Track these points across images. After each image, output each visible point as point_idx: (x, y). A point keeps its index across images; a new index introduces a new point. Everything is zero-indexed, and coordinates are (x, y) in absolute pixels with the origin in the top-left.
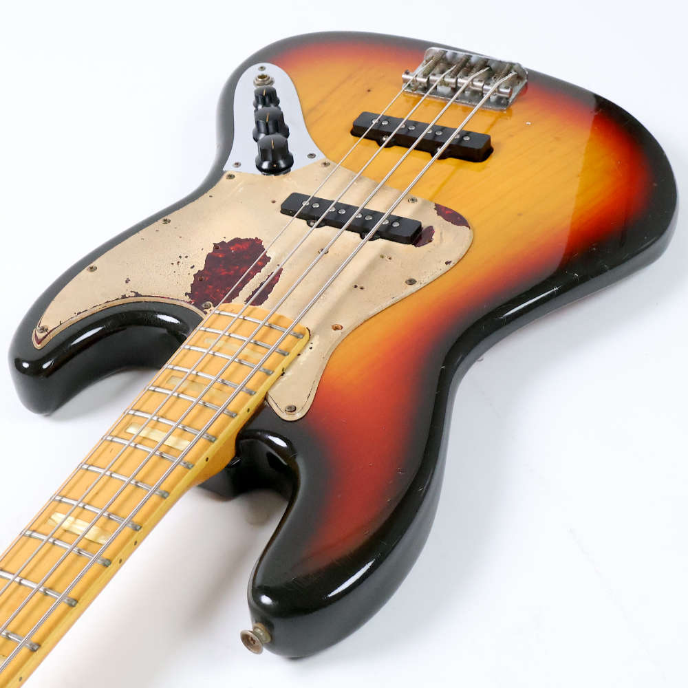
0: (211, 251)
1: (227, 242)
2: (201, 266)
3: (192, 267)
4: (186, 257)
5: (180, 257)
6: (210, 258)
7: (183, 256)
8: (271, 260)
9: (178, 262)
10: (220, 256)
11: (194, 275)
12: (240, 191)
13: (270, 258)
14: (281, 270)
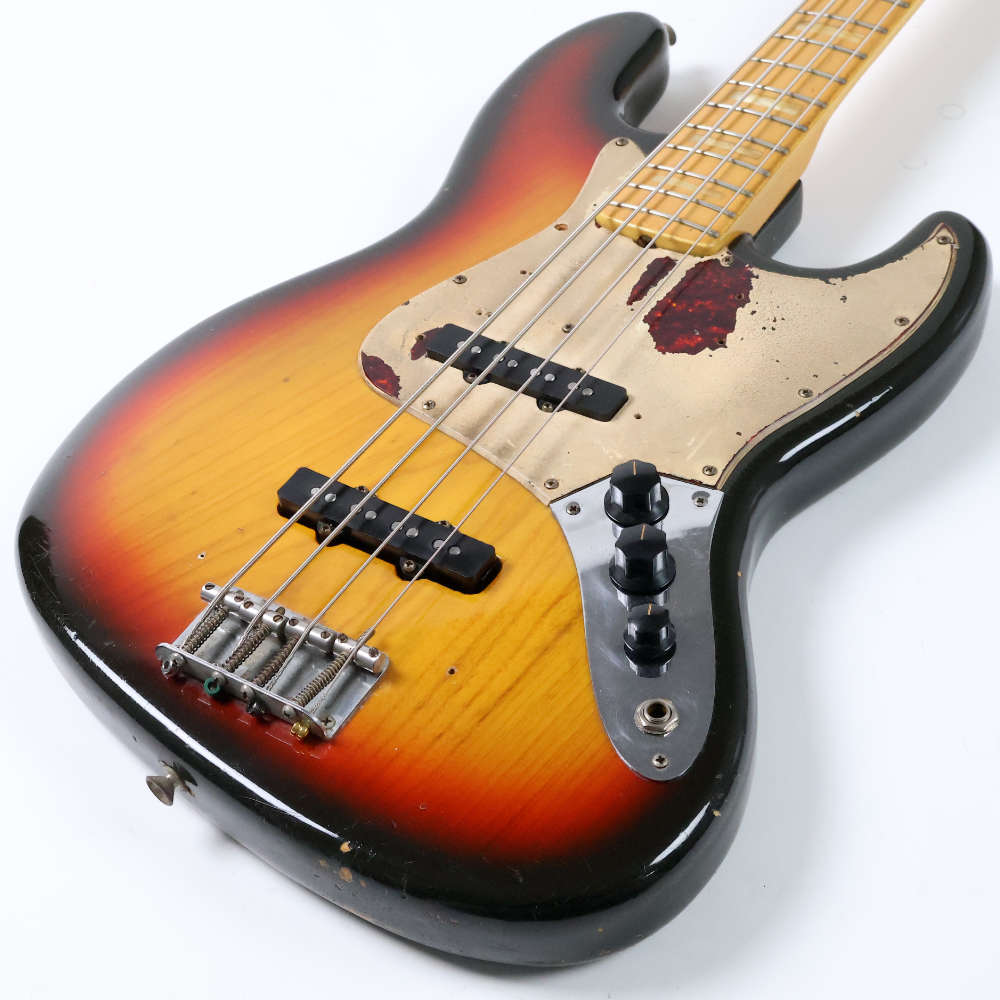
0: (730, 336)
1: (707, 349)
2: (742, 314)
3: (754, 312)
4: (764, 328)
5: (773, 329)
6: (730, 326)
7: (769, 330)
8: (643, 318)
9: (775, 321)
10: (715, 328)
11: (749, 301)
12: (693, 440)
13: (645, 321)
14: (630, 303)
